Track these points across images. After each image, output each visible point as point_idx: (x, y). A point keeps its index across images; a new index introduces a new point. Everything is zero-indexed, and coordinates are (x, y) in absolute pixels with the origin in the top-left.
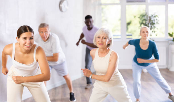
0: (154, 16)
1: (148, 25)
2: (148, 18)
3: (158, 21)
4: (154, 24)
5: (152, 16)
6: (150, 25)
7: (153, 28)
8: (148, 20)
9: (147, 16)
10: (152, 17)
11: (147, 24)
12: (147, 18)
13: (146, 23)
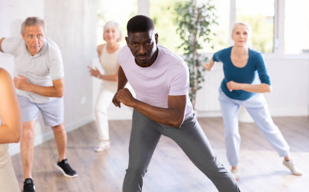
0: (207, 7)
1: (195, 26)
2: (196, 12)
3: (216, 18)
4: (207, 23)
5: (204, 6)
6: (199, 27)
7: (205, 33)
8: (196, 16)
9: (194, 7)
10: (203, 10)
11: (193, 23)
12: (193, 11)
13: (191, 21)
